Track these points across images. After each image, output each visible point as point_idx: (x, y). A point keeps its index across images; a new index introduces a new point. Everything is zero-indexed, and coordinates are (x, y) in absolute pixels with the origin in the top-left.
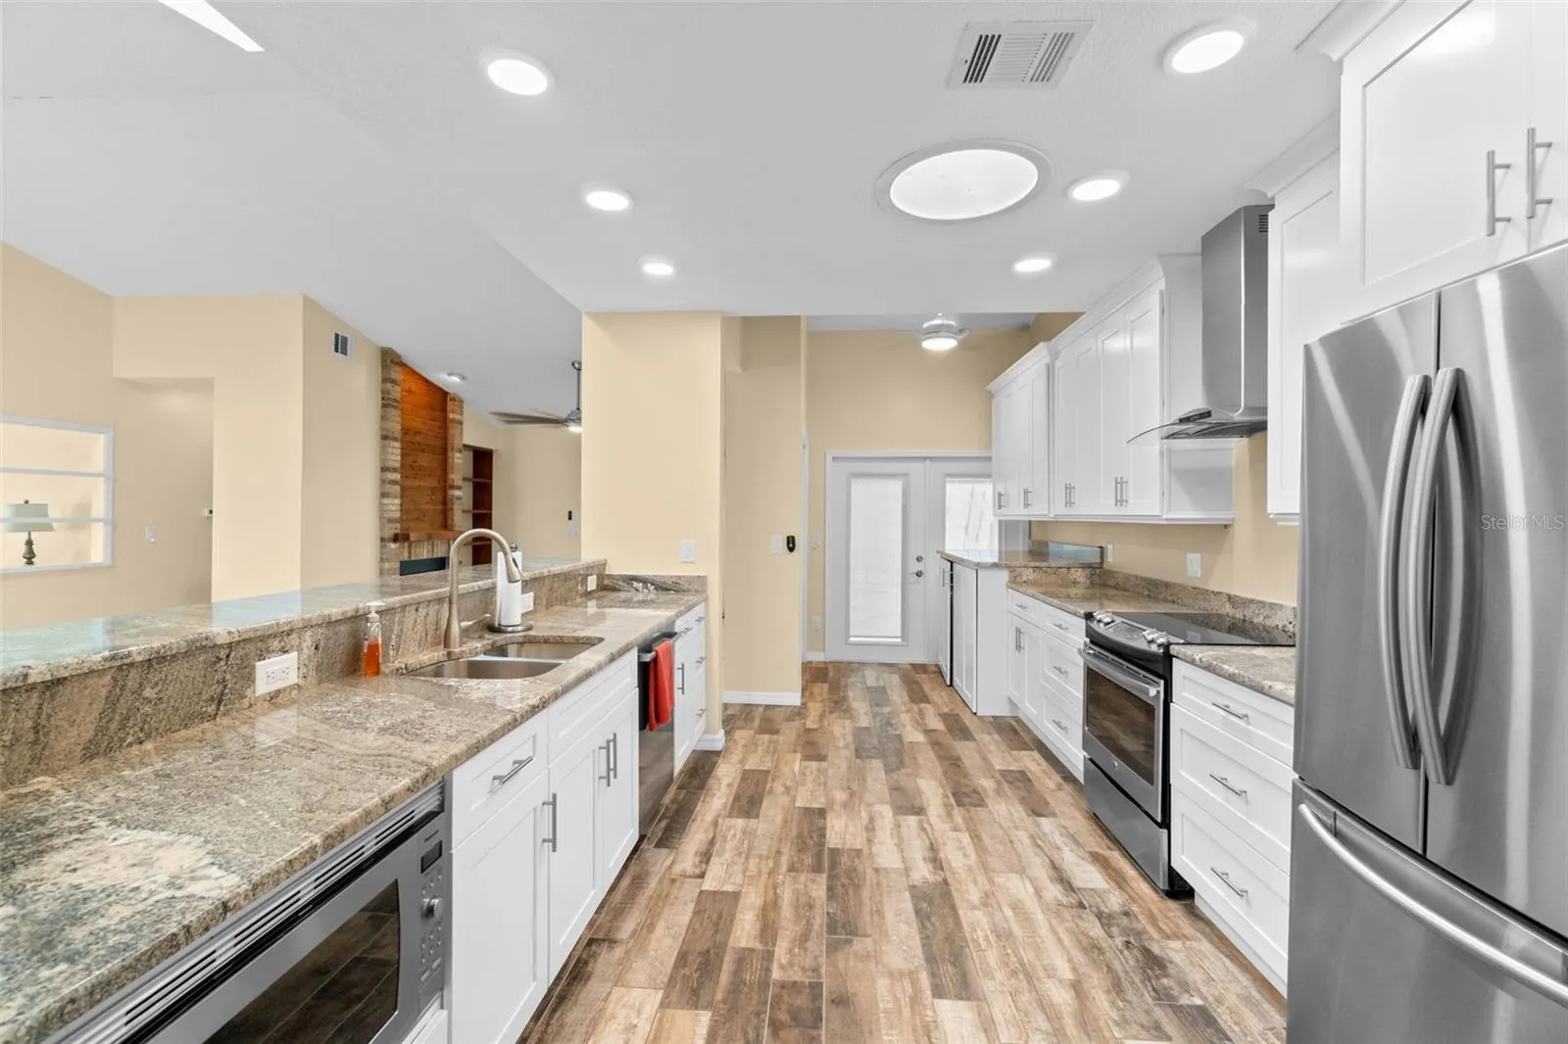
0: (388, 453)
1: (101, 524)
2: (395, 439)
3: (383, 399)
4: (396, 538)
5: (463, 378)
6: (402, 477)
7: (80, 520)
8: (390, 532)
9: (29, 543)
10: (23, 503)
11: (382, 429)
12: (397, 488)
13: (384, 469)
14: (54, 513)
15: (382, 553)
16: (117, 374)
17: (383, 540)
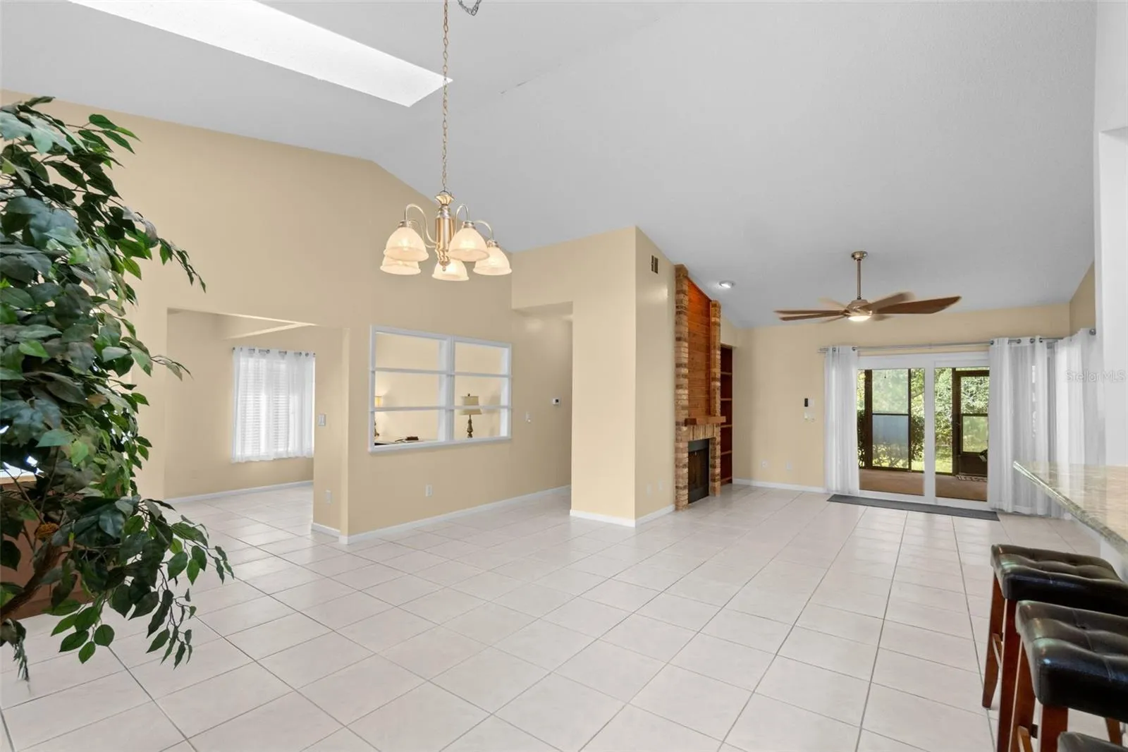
0: (681, 352)
1: (506, 410)
2: (685, 340)
3: (677, 307)
4: (686, 423)
5: (733, 284)
6: (689, 371)
7: (494, 408)
8: (682, 418)
9: (470, 422)
10: (467, 395)
11: (676, 332)
12: (686, 381)
13: (678, 365)
14: (481, 402)
15: (677, 435)
16: (514, 307)
17: (677, 424)
